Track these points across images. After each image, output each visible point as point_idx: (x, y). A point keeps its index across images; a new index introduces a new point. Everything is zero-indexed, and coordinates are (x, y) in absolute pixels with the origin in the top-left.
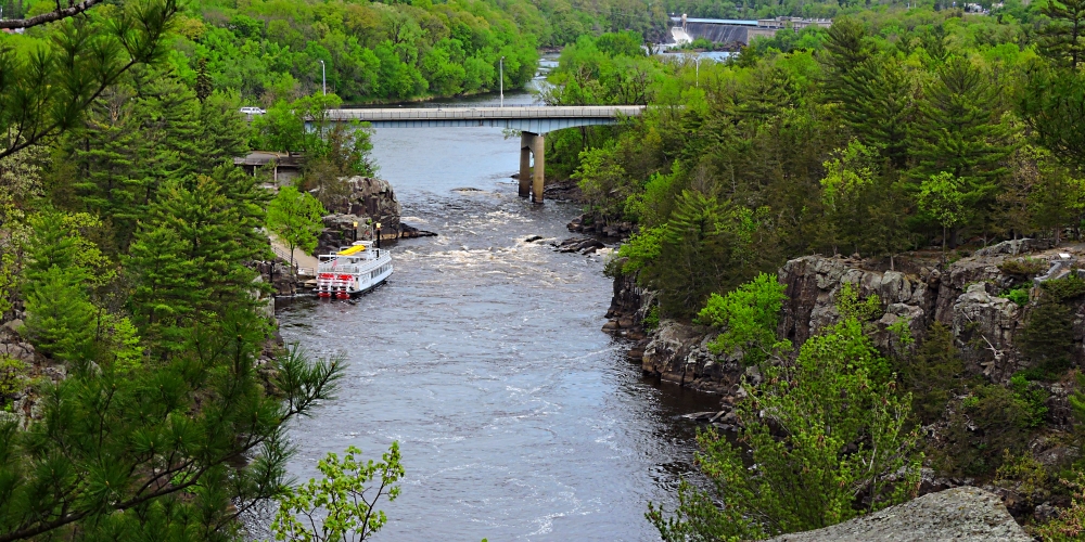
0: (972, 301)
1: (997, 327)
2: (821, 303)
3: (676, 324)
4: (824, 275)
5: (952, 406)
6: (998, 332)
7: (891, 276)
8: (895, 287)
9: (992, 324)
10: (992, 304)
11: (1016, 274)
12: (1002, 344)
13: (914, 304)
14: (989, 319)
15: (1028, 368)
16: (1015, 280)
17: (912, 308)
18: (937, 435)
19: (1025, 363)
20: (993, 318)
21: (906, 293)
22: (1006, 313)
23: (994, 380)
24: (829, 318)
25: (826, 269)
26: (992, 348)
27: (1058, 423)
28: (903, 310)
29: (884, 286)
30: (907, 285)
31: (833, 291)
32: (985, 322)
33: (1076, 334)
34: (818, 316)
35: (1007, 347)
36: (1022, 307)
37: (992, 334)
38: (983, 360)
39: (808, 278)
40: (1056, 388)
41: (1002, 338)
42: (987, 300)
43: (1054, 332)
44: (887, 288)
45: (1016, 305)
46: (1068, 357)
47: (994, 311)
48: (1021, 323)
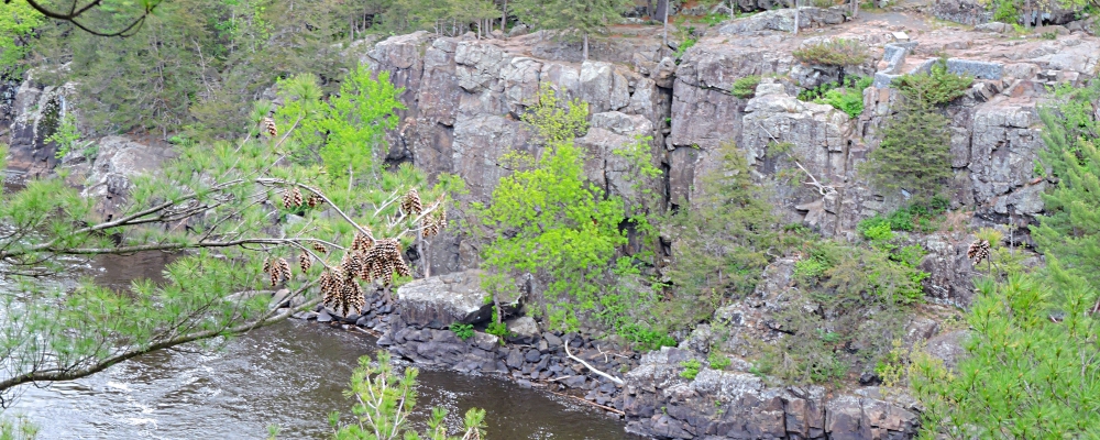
0: (773, 109)
1: (820, 148)
2: (469, 113)
3: (136, 146)
4: (471, 67)
5: (772, 275)
6: (821, 157)
7: (593, 70)
8: (604, 86)
9: (812, 144)
10: (810, 114)
11: (823, 64)
12: (828, 175)
13: (636, 113)
14: (807, 137)
15: (879, 212)
16: (822, 73)
17: (636, 119)
18: (748, 321)
19: (875, 204)
20: (813, 135)
21: (621, 95)
22: (835, 126)
23: (825, 232)
24: (487, 138)
25: (474, 58)
26: (816, 183)
27: (940, 296)
28: (621, 122)
29: (584, 85)
30: (622, 83)
31: (487, 94)
32: (799, 144)
33: (957, 158)
34: (467, 135)
35: (838, 179)
36: (855, 117)
37: (812, 161)
38: (798, 201)
39: (432, 72)
40: (935, 242)
41: (828, 166)
42: (799, 108)
43: (929, 156)
44: (590, 88)
45: (846, 116)
46: (944, 194)
47: (815, 124)
48: (857, 141)
